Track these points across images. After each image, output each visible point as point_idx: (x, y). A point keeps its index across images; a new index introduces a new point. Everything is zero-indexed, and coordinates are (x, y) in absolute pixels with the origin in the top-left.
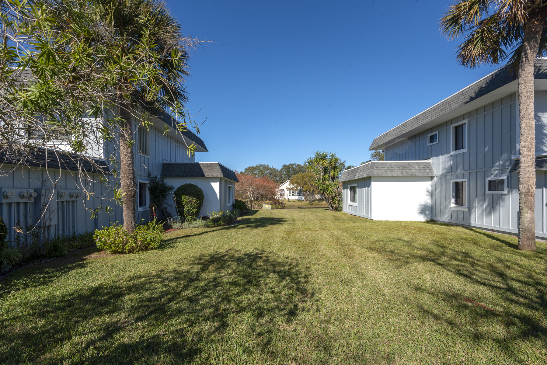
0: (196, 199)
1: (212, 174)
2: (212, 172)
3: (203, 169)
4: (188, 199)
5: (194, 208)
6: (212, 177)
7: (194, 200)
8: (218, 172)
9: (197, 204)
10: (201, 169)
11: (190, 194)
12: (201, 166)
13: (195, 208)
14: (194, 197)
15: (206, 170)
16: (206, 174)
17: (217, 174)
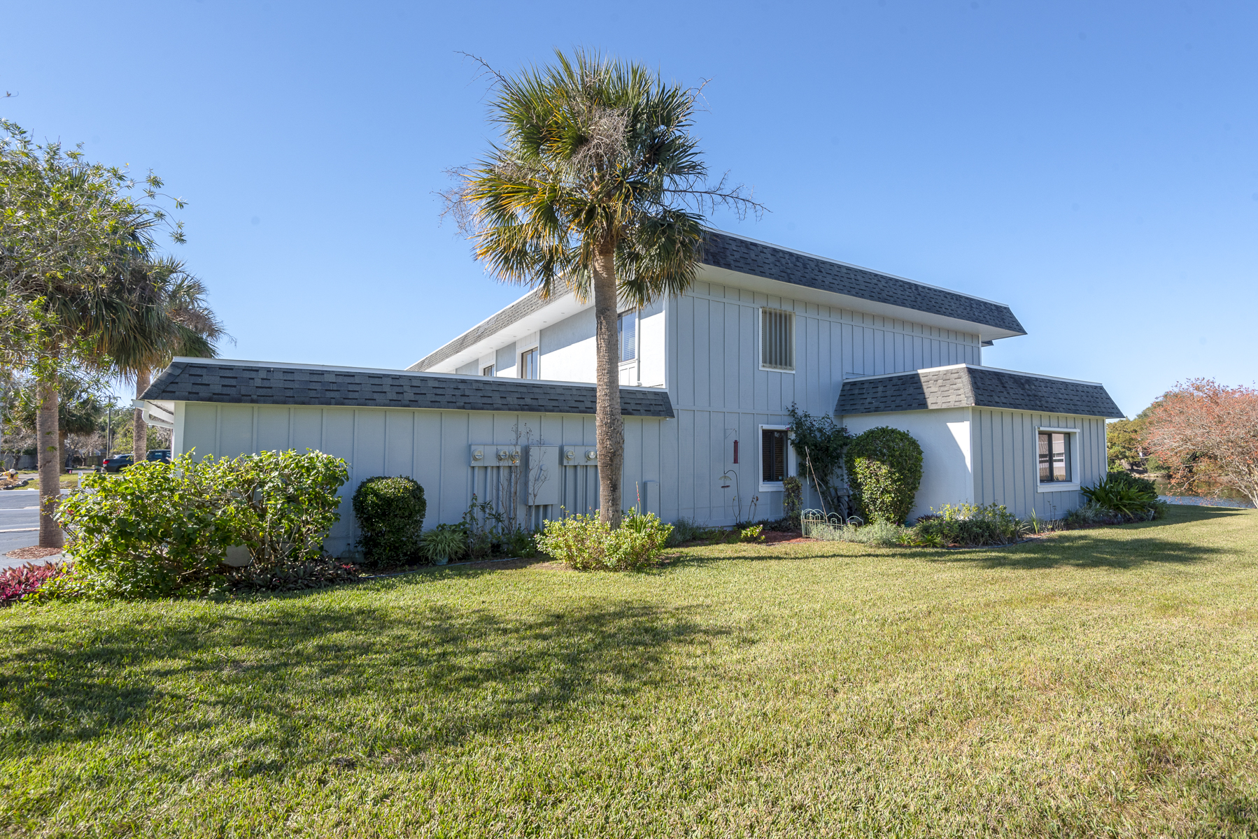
0: (892, 466)
1: (945, 400)
2: (946, 394)
3: (925, 387)
4: (868, 467)
5: (885, 491)
6: (944, 406)
7: (884, 469)
8: (961, 391)
9: (894, 481)
10: (920, 387)
11: (871, 456)
12: (923, 380)
13: (889, 492)
14: (883, 463)
15: (933, 389)
16: (929, 401)
17: (958, 398)
